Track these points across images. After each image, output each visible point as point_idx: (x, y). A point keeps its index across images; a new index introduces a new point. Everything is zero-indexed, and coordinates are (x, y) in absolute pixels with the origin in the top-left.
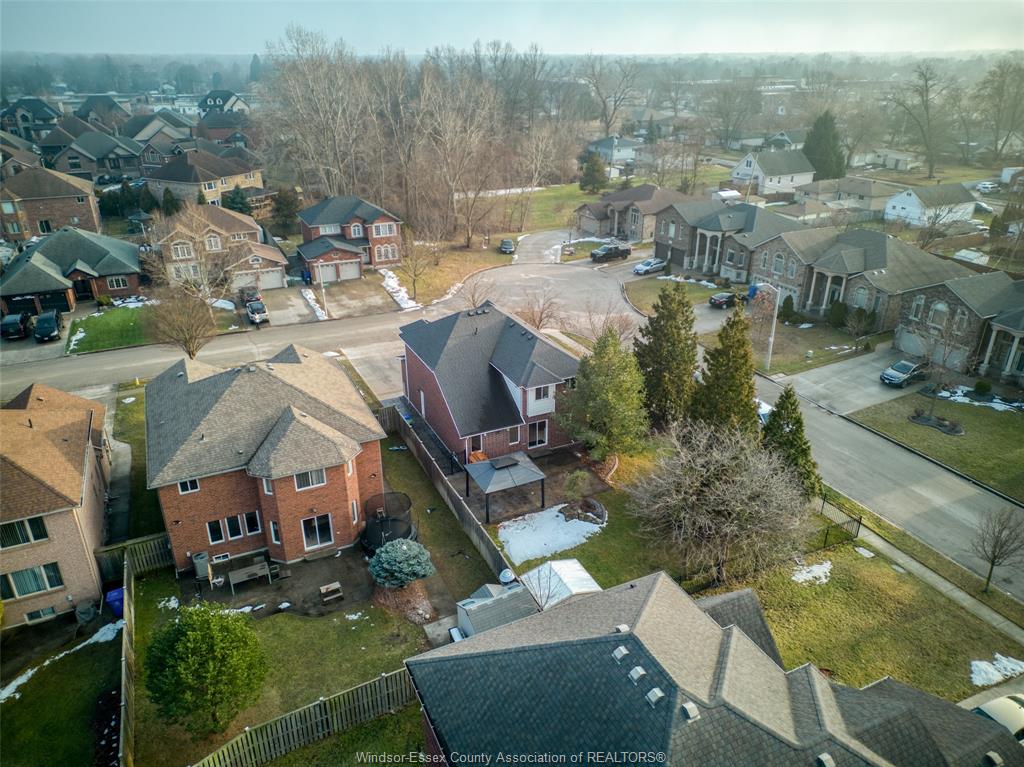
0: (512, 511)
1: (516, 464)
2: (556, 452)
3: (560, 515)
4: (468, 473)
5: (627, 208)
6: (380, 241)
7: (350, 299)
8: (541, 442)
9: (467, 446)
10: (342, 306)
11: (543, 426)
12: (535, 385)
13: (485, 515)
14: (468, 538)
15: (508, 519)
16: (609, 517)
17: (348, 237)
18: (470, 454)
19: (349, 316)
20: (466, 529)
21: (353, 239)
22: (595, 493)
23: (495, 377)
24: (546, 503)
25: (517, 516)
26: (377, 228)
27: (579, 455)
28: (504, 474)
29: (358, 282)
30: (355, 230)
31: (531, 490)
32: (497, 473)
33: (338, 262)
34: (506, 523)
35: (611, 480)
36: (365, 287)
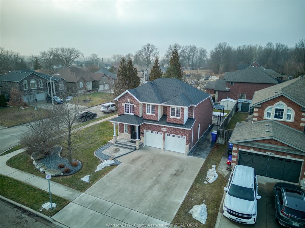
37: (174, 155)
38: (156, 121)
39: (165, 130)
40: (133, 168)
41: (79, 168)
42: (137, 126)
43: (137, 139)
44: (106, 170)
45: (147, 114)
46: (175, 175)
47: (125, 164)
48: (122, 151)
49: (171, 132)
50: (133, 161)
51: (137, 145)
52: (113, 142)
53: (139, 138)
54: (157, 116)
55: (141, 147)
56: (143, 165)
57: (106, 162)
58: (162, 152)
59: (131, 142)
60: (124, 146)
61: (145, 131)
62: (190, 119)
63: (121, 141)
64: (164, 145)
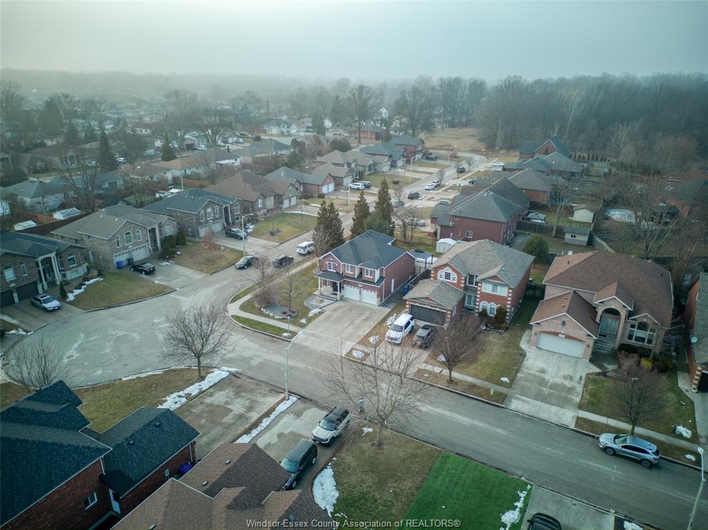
37: (368, 306)
38: (354, 279)
39: (361, 286)
40: (336, 315)
41: (296, 314)
42: (339, 282)
43: (339, 292)
44: (316, 316)
45: (347, 272)
46: (365, 320)
47: (330, 312)
48: (326, 302)
49: (365, 287)
50: (335, 310)
51: (338, 297)
52: (317, 294)
53: (340, 292)
54: (354, 274)
55: (342, 299)
56: (343, 313)
57: (315, 310)
58: (358, 304)
59: (333, 294)
60: (327, 297)
61: (345, 286)
62: (381, 278)
63: (325, 293)
64: (361, 297)
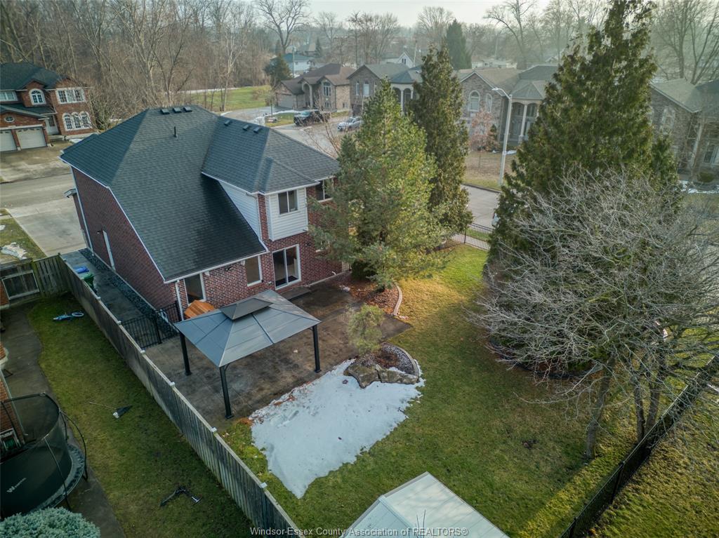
0: (268, 389)
1: (266, 309)
2: (314, 290)
3: (350, 379)
4: (182, 337)
5: (319, 83)
6: (68, 109)
7: (29, 164)
8: (292, 279)
9: (179, 294)
10: (19, 170)
11: (292, 256)
12: (277, 188)
13: (222, 404)
14: (194, 454)
15: (264, 402)
16: (424, 369)
17: (27, 105)
18: (186, 308)
19: (26, 179)
20: (189, 438)
21: (34, 107)
22: (389, 336)
23: (211, 189)
24: (322, 365)
25: (278, 394)
26: (62, 93)
27: (348, 289)
28: (249, 326)
29: (44, 150)
30: (34, 96)
31: (292, 348)
32: (235, 328)
33: (14, 127)
34: (263, 412)
35: (402, 313)
36: (51, 154)
